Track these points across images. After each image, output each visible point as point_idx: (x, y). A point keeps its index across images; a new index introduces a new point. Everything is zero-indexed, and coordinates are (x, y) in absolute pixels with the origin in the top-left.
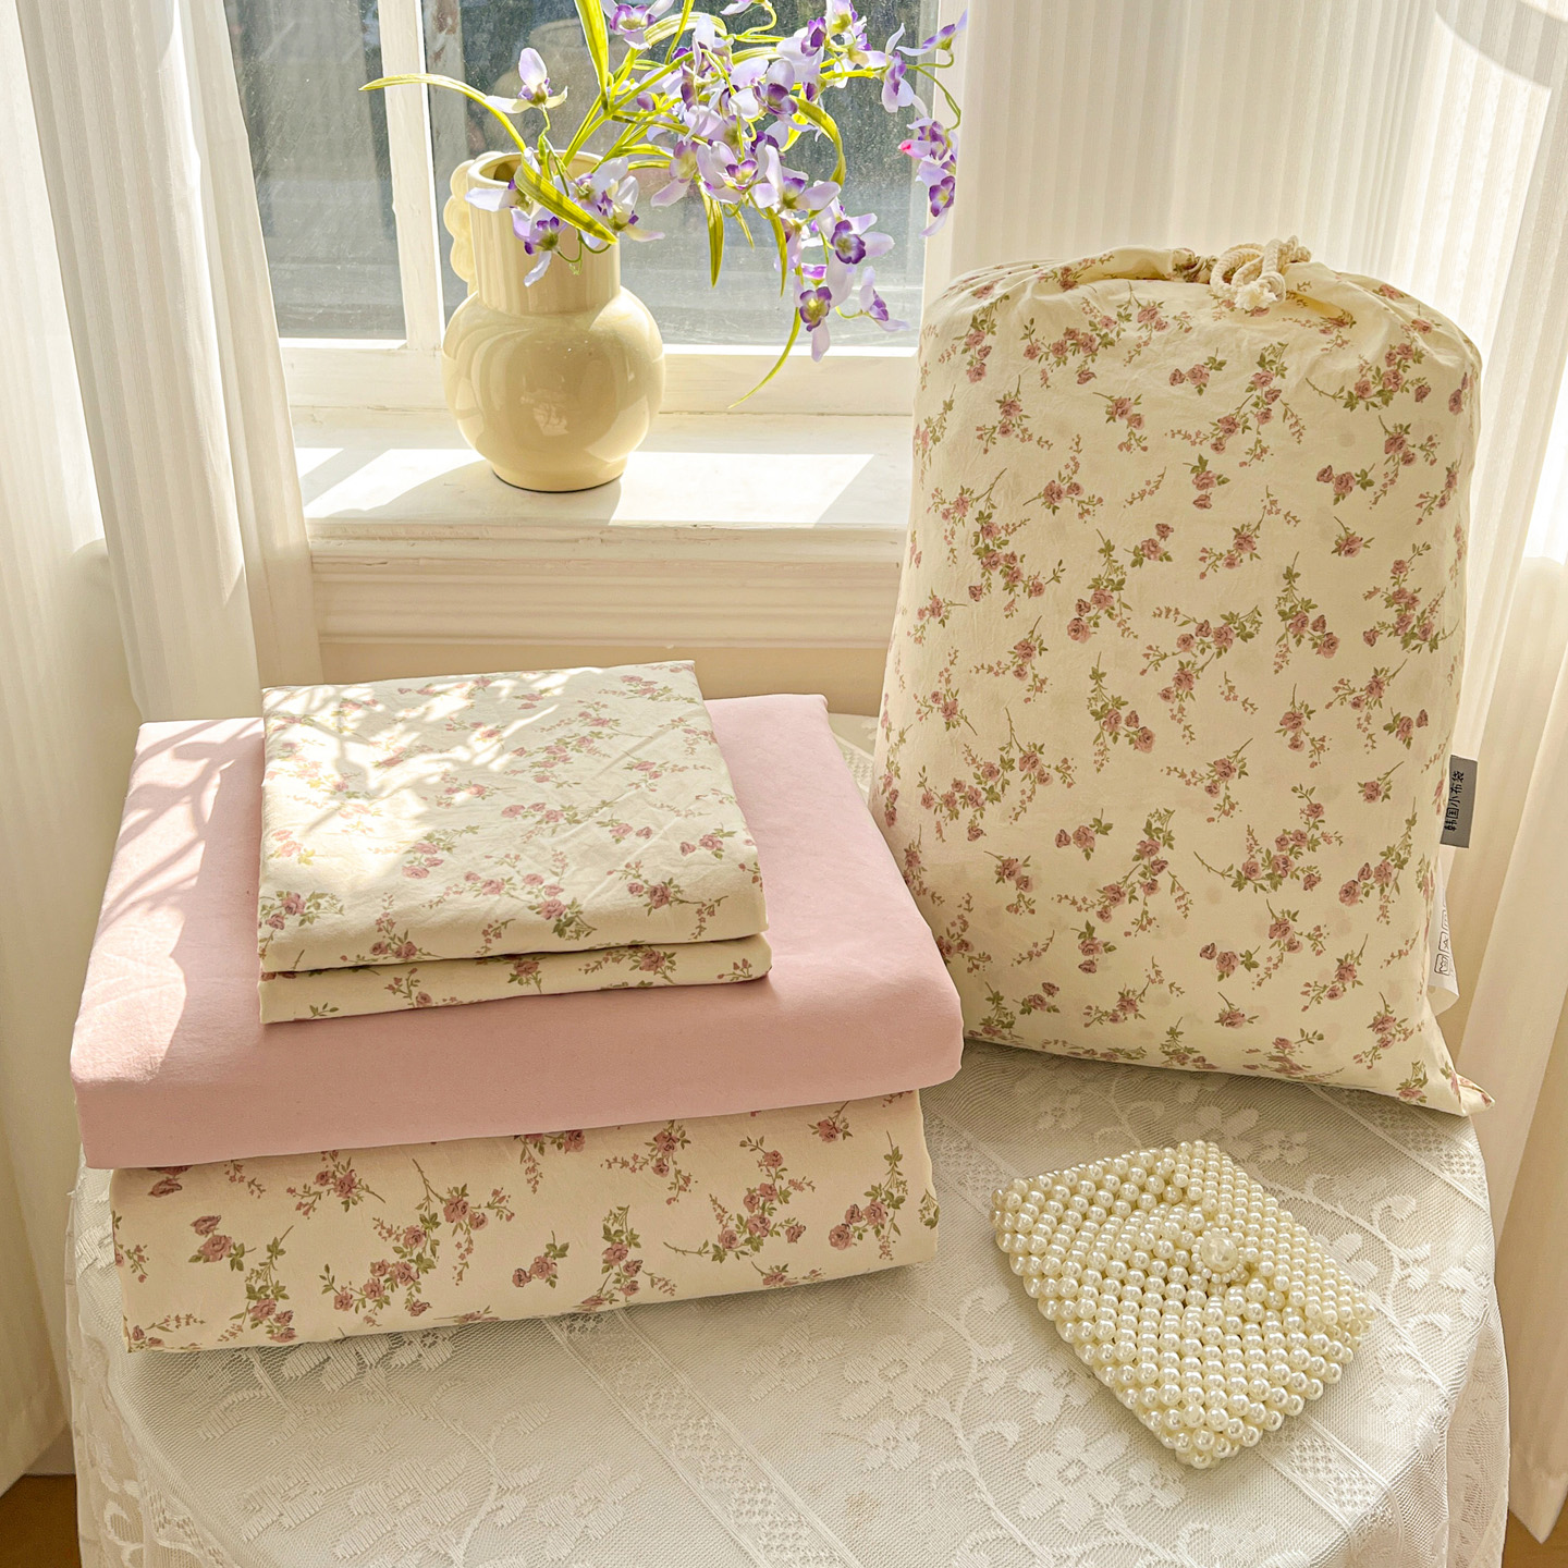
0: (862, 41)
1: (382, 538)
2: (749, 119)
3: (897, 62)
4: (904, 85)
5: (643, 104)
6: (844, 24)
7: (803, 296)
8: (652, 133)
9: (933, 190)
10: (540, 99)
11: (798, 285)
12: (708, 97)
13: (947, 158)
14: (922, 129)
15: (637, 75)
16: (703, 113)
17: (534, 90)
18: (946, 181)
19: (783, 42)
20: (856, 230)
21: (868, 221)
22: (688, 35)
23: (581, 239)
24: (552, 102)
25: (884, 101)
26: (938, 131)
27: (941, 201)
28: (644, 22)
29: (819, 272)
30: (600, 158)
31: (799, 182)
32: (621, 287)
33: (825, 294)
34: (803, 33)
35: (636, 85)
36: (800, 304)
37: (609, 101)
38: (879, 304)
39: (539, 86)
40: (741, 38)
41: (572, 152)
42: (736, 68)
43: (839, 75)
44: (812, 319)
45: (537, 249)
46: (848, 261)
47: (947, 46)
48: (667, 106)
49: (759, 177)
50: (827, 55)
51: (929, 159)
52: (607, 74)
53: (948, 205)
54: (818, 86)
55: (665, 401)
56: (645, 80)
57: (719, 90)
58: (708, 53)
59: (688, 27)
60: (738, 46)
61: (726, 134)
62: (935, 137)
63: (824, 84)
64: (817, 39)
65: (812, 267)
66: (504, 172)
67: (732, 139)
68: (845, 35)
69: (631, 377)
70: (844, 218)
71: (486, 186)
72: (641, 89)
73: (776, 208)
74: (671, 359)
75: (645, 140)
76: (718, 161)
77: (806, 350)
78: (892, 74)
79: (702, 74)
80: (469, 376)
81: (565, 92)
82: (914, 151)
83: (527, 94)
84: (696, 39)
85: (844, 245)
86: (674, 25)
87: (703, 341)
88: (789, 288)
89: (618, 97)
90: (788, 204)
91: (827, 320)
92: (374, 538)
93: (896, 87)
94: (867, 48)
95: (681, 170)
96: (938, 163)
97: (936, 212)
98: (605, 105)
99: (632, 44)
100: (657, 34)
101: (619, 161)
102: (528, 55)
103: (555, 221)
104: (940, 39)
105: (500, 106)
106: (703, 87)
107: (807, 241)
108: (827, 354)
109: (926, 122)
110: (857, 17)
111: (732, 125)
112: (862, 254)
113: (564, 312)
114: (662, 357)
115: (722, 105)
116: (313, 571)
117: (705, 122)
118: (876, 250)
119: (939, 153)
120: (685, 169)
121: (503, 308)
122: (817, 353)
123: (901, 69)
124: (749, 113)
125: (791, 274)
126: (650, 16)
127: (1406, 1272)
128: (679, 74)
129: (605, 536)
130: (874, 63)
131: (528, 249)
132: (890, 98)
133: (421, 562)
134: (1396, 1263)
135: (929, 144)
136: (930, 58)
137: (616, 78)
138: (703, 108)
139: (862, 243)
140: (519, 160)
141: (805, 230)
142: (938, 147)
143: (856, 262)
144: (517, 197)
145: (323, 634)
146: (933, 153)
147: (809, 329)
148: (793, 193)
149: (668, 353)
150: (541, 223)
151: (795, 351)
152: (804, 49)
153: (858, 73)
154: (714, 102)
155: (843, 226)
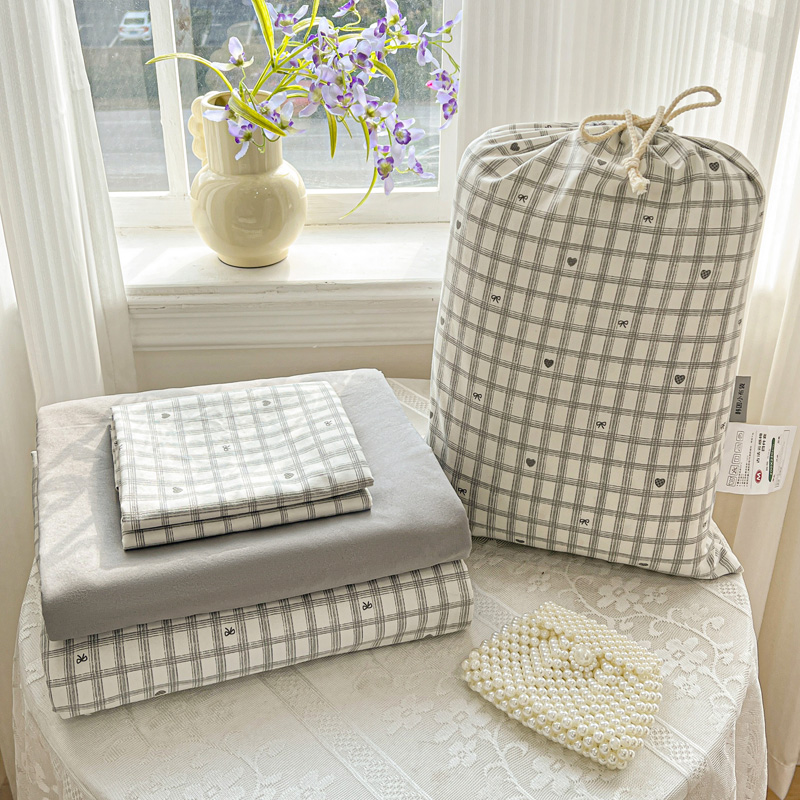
0: (405, 29)
1: (162, 295)
2: (348, 71)
3: (424, 40)
4: (427, 50)
5: (293, 64)
6: (395, 21)
7: (379, 162)
8: (298, 79)
9: (445, 106)
10: (239, 63)
11: (376, 155)
12: (327, 59)
13: (451, 90)
14: (438, 75)
15: (290, 49)
16: (324, 68)
17: (237, 58)
18: (451, 101)
19: (365, 31)
20: (406, 127)
21: (411, 122)
22: (315, 28)
23: (264, 134)
24: (246, 64)
25: (418, 61)
26: (446, 75)
27: (449, 112)
28: (292, 22)
29: (386, 149)
30: (270, 93)
31: (375, 103)
32: (284, 161)
33: (391, 160)
34: (374, 26)
35: (289, 55)
36: (378, 166)
37: (276, 63)
38: (418, 165)
39: (240, 57)
40: (342, 29)
41: (256, 90)
42: (341, 44)
43: (394, 48)
44: (384, 173)
45: (241, 140)
46: (402, 143)
47: (448, 32)
48: (306, 65)
49: (355, 101)
50: (388, 37)
51: (442, 90)
52: (274, 50)
53: (452, 113)
54: (383, 53)
55: (308, 219)
56: (293, 52)
57: (332, 56)
58: (326, 37)
59: (314, 24)
60: (341, 33)
61: (337, 79)
62: (444, 78)
63: (386, 52)
64: (382, 29)
65: (382, 147)
66: (220, 101)
67: (340, 82)
68: (396, 26)
69: (290, 206)
70: (399, 121)
71: (211, 109)
72: (292, 56)
73: (363, 116)
74: (311, 197)
75: (295, 83)
76: (333, 94)
77: (381, 190)
78: (422, 46)
79: (323, 49)
80: (205, 209)
81: (252, 60)
82: (435, 85)
83: (233, 60)
84: (319, 31)
85: (400, 135)
86: (308, 23)
87: (325, 187)
88: (371, 158)
89: (280, 61)
90: (370, 115)
91: (391, 174)
92: (158, 295)
93: (423, 53)
94: (408, 33)
95: (314, 97)
96: (447, 92)
97: (446, 117)
98: (273, 66)
99: (287, 34)
100: (298, 28)
101: (280, 94)
102: (233, 40)
103: (251, 126)
104: (445, 28)
105: (219, 67)
106: (324, 56)
107: (381, 133)
108: (393, 191)
109: (439, 71)
110: (402, 16)
111: (340, 75)
112: (409, 139)
113: (253, 173)
114: (305, 196)
115: (334, 64)
116: (129, 313)
117: (326, 75)
118: (417, 136)
119: (447, 86)
120: (316, 97)
121: (222, 172)
122: (387, 191)
123: (426, 43)
124: (348, 68)
125: (372, 151)
126: (295, 19)
127: (722, 656)
128: (312, 49)
129: (279, 289)
130: (412, 41)
131: (237, 141)
132: (421, 58)
133: (183, 307)
134: (716, 652)
135: (441, 81)
136: (439, 37)
137: (278, 51)
138: (324, 66)
139: (409, 134)
140: (230, 95)
141: (379, 127)
142: (446, 83)
143: (406, 143)
144: (229, 114)
145: (135, 346)
146: (444, 87)
147: (383, 179)
148: (372, 110)
149: (308, 193)
150: (243, 127)
151: (374, 190)
152: (375, 34)
153: (403, 46)
154: (330, 63)
155: (399, 125)
